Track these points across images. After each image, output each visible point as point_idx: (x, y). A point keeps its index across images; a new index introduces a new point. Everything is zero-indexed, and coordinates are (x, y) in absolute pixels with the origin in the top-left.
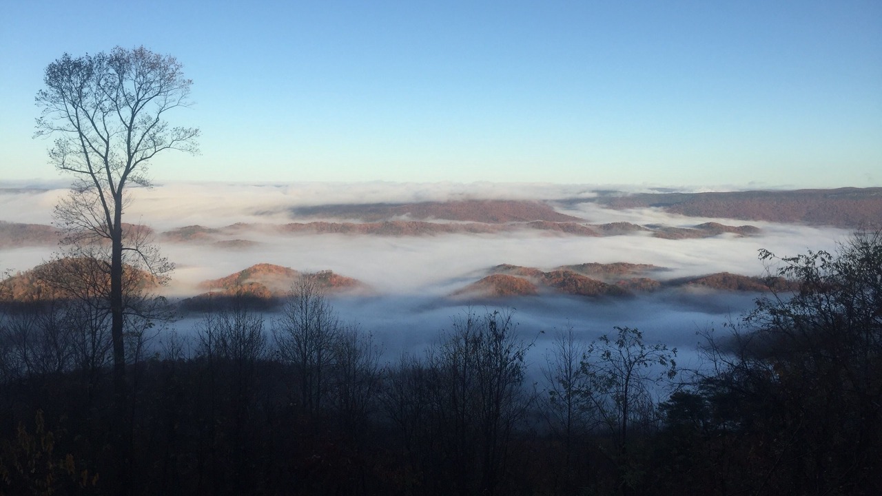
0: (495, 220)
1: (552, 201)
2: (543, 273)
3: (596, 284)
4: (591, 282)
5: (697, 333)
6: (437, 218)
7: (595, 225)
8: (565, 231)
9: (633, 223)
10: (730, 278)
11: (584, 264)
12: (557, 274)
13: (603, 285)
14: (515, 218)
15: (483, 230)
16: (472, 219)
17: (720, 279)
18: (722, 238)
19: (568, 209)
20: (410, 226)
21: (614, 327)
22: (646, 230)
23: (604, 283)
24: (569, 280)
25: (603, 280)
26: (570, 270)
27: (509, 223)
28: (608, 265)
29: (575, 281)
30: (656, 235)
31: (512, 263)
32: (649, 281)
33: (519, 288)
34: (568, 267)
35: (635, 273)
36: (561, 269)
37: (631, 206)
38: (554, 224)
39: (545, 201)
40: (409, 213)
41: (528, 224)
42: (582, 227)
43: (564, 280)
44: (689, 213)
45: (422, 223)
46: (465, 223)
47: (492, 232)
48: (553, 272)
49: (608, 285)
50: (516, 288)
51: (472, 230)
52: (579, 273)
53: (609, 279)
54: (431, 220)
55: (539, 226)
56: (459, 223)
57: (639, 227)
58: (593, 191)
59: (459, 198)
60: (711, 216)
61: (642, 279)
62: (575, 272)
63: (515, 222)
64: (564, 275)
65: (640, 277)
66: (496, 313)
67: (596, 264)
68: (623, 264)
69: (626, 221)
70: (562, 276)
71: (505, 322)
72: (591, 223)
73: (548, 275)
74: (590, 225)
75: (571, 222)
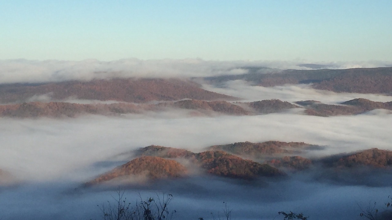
0: (142, 99)
1: (200, 78)
2: (194, 154)
3: (248, 164)
4: (242, 161)
5: (362, 215)
6: (80, 98)
7: (245, 103)
8: (215, 110)
9: (283, 100)
10: (379, 154)
11: (236, 144)
12: (208, 154)
13: (255, 164)
14: (163, 97)
15: (131, 111)
16: (118, 98)
17: (371, 155)
18: (374, 114)
19: (218, 86)
20: (50, 107)
21: (279, 213)
22: (297, 107)
23: (256, 163)
24: (220, 160)
25: (254, 160)
26: (221, 150)
27: (155, 102)
28: (260, 143)
29: (226, 161)
30: (309, 113)
31: (161, 145)
32: (301, 159)
33: (168, 170)
34: (219, 147)
35: (286, 151)
36: (212, 150)
37: (281, 83)
38: (203, 102)
39: (193, 78)
40: (52, 93)
41: (175, 103)
42: (232, 105)
43: (215, 160)
44: (338, 89)
45: (63, 103)
46: (109, 102)
47: (138, 113)
48: (203, 153)
49: (259, 165)
50: (165, 170)
51: (116, 111)
52: (230, 153)
53: (261, 160)
54: (72, 101)
55: (186, 105)
56: (103, 103)
57: (290, 104)
58: (242, 68)
59: (103, 77)
60: (360, 92)
61: (294, 158)
62: (226, 152)
63: (162, 102)
64: (215, 156)
65: (291, 155)
66: (150, 200)
67: (247, 144)
68: (274, 143)
69: (277, 99)
70: (213, 156)
71: (161, 211)
72: (242, 101)
73: (199, 155)
74: (240, 103)
75: (220, 100)
